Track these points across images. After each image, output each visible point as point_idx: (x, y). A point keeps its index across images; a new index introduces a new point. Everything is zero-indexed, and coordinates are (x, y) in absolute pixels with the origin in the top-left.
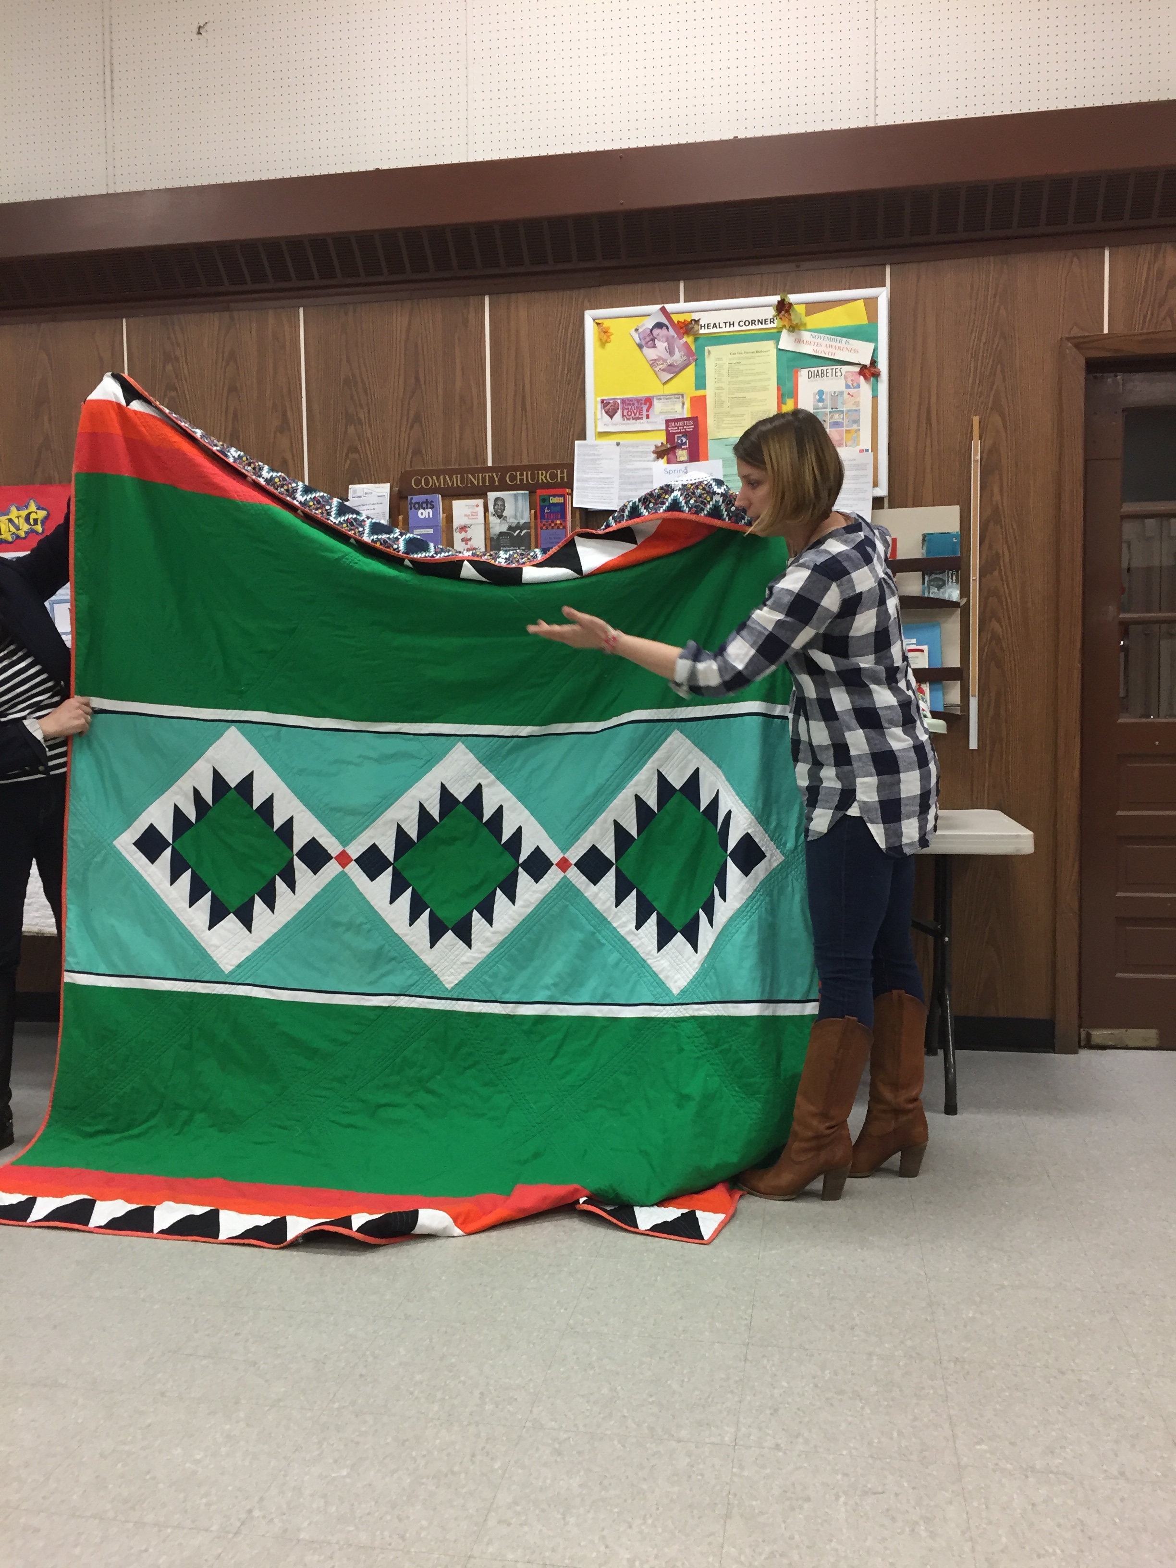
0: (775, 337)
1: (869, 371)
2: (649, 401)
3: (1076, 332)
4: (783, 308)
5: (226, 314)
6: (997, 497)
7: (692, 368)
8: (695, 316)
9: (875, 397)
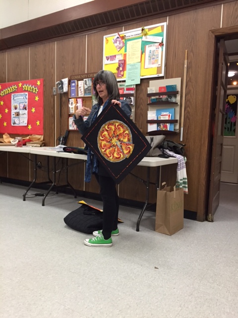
0: (142, 38)
1: (161, 44)
2: (115, 56)
3: (213, 28)
4: (143, 30)
6: (191, 75)
8: (125, 35)
9: (162, 51)
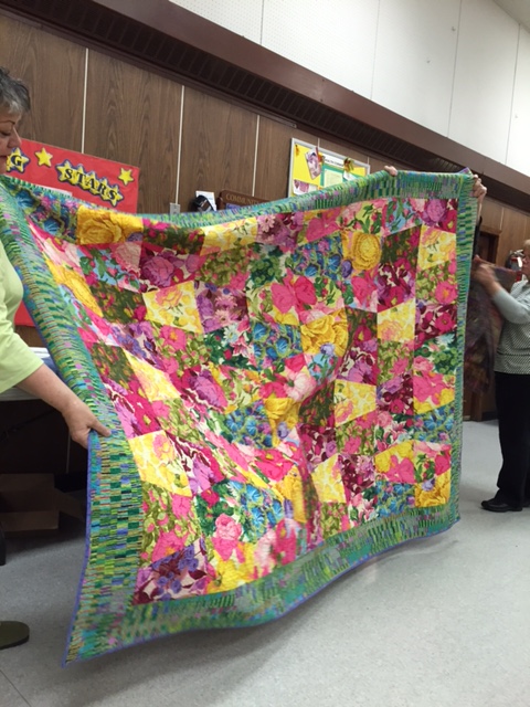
0: (343, 172)
2: (308, 185)
4: (346, 161)
5: (147, 73)
7: (320, 176)
8: (324, 155)
